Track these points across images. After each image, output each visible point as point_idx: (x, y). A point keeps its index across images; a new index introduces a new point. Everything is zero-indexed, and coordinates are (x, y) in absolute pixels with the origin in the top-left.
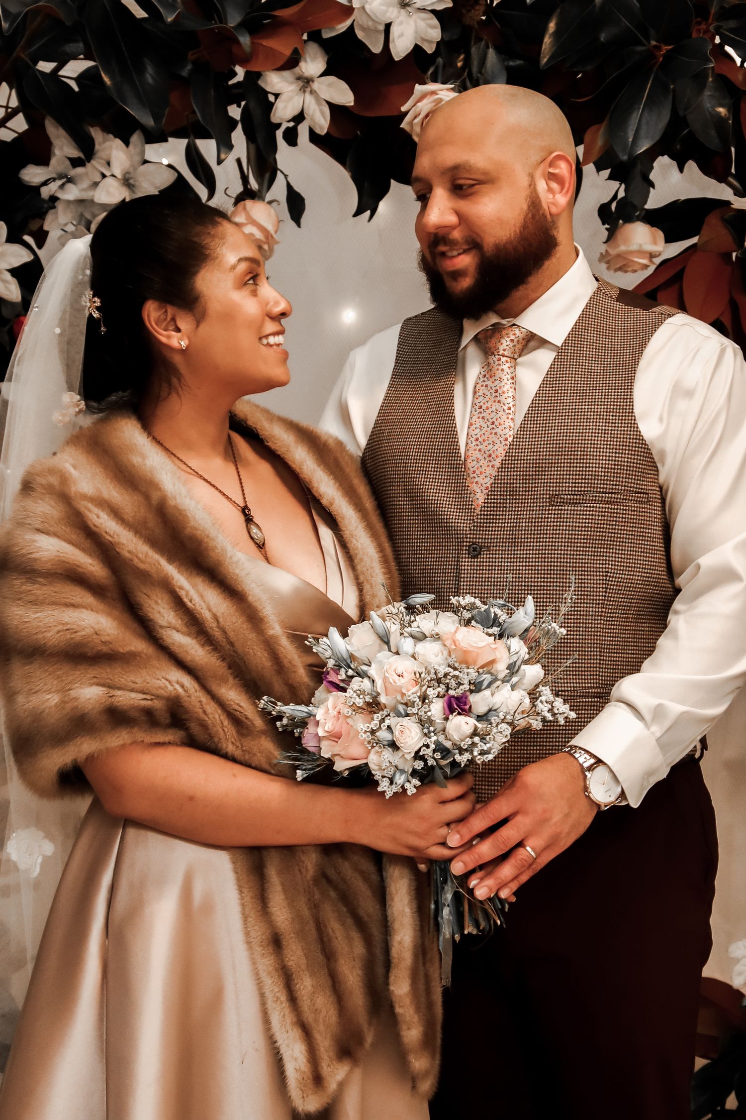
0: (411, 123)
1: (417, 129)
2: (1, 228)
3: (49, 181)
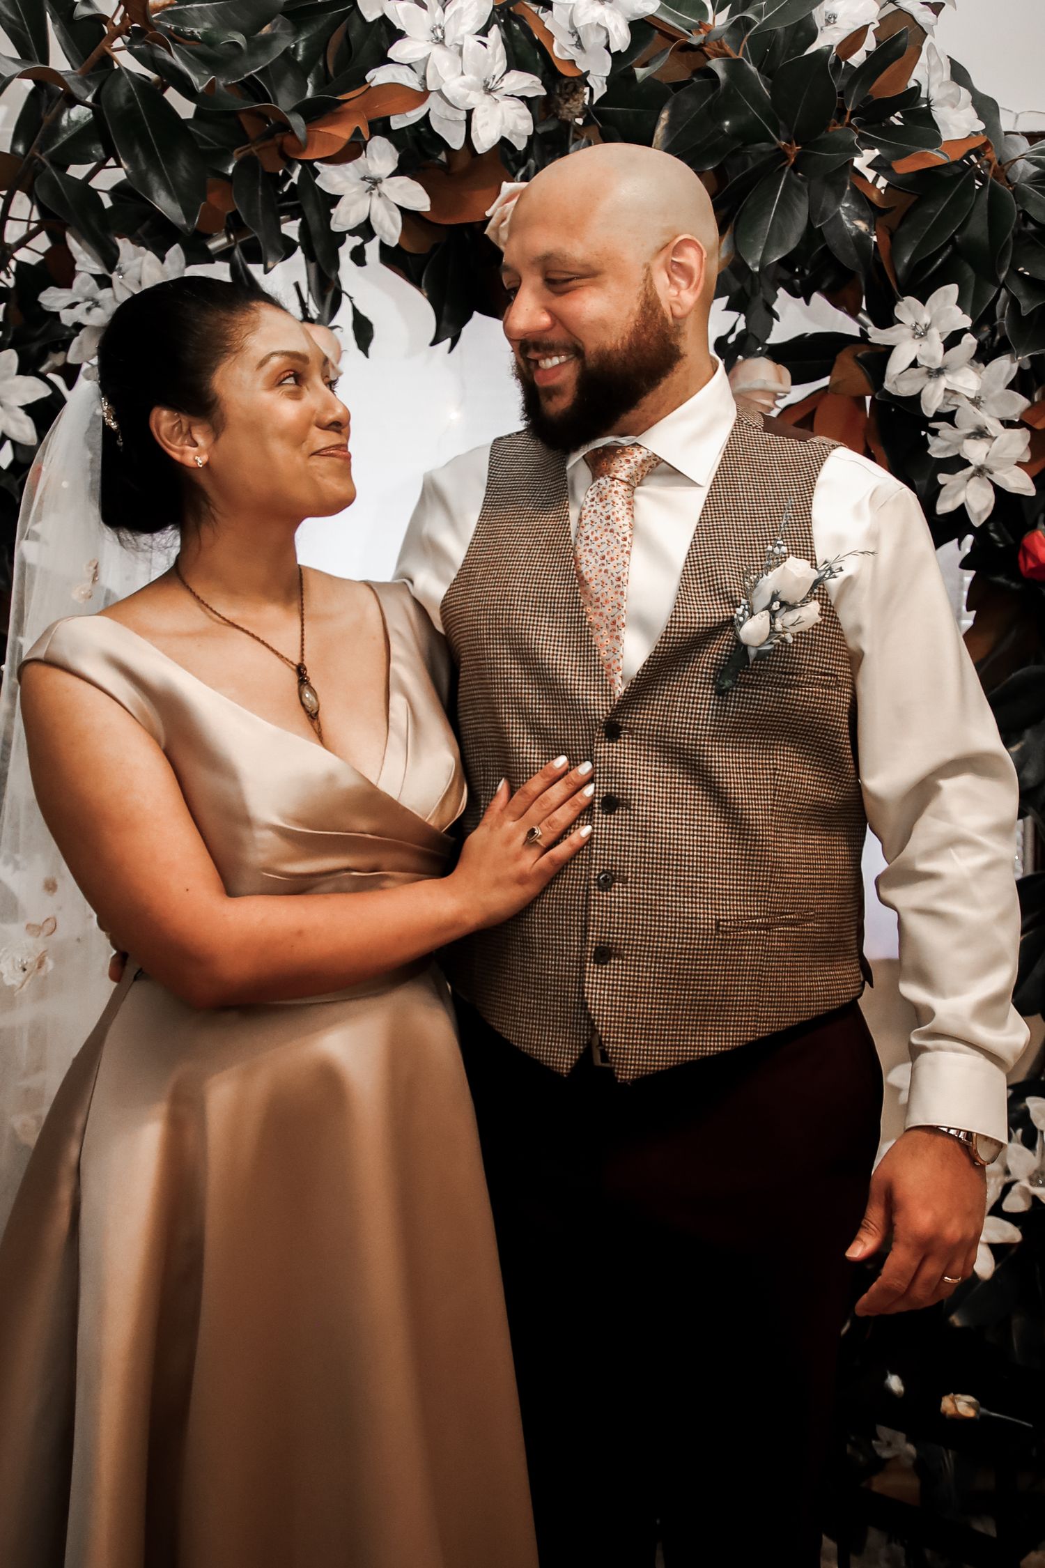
0: (497, 229)
1: (504, 235)
2: (10, 357)
3: (72, 306)
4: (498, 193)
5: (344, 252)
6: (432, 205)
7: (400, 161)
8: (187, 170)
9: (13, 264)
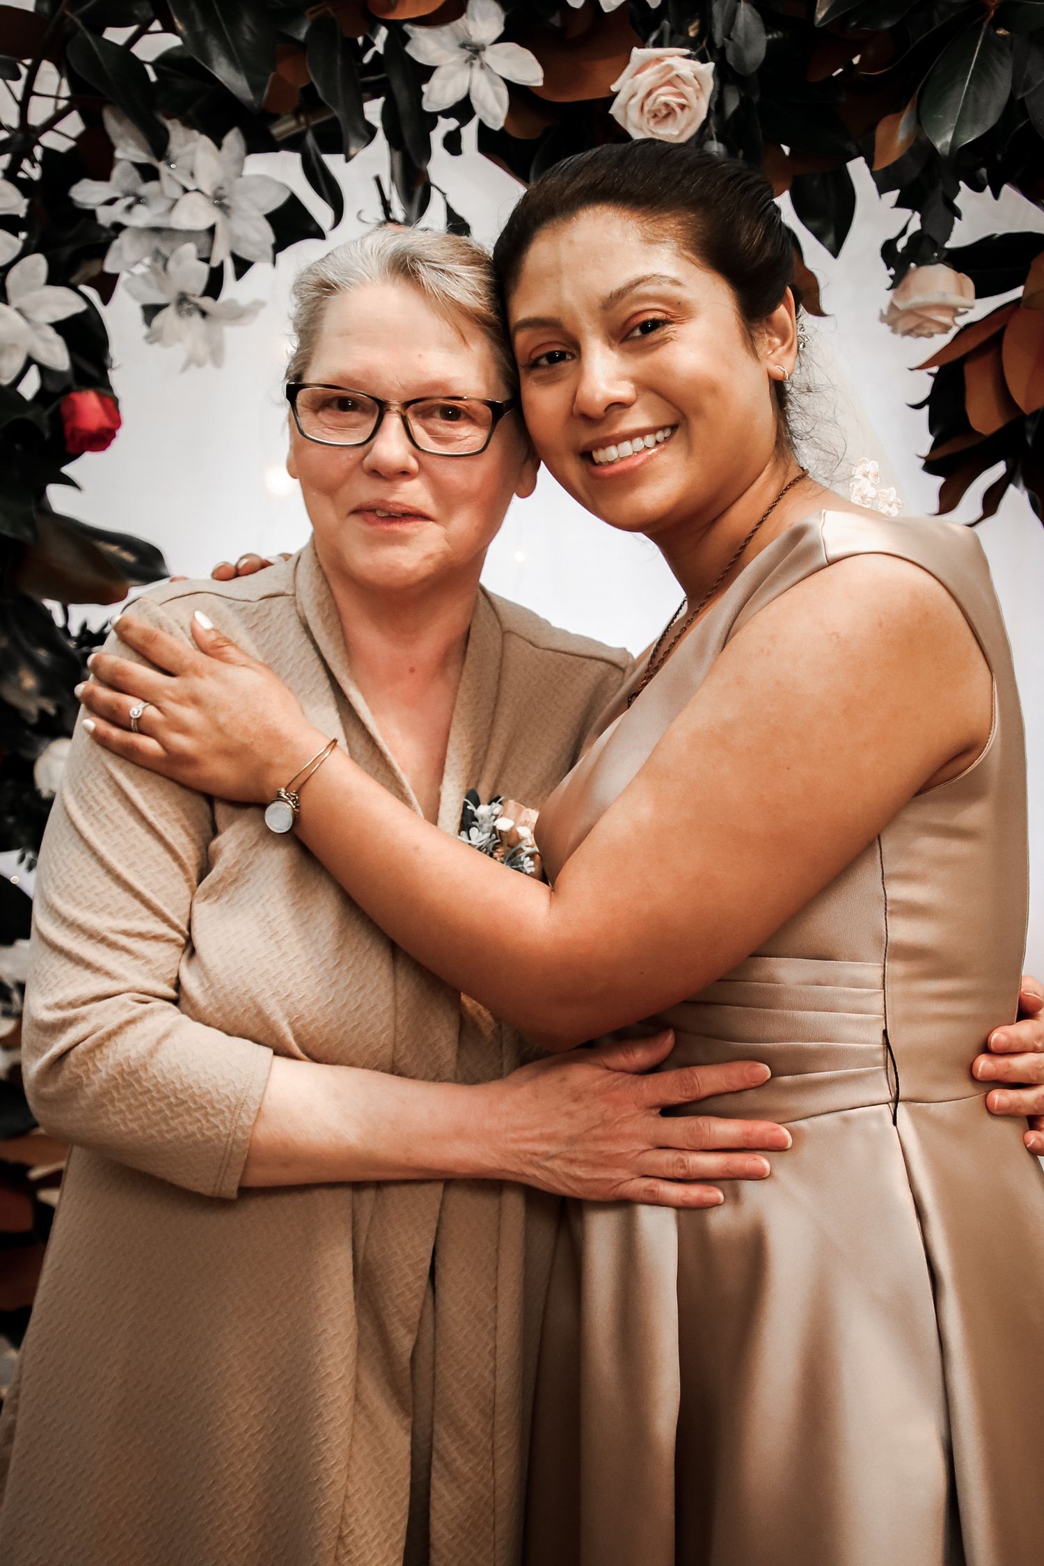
0: (625, 107)
1: (634, 114)
2: (38, 263)
3: (111, 202)
4: (627, 62)
5: (437, 137)
6: (545, 79)
7: (507, 23)
8: (252, 33)
9: (38, 152)
